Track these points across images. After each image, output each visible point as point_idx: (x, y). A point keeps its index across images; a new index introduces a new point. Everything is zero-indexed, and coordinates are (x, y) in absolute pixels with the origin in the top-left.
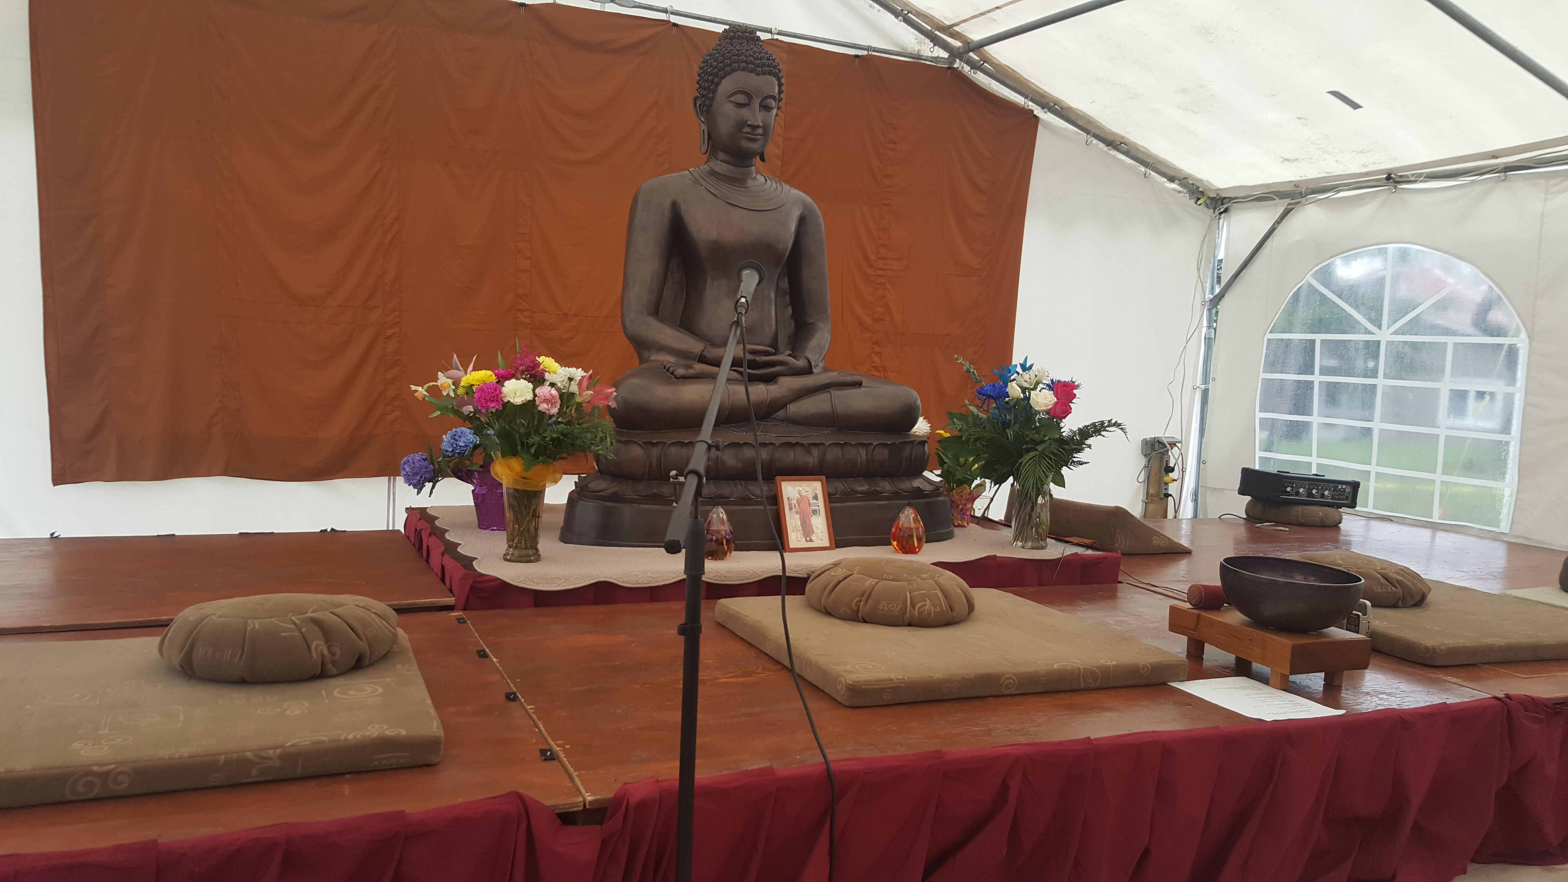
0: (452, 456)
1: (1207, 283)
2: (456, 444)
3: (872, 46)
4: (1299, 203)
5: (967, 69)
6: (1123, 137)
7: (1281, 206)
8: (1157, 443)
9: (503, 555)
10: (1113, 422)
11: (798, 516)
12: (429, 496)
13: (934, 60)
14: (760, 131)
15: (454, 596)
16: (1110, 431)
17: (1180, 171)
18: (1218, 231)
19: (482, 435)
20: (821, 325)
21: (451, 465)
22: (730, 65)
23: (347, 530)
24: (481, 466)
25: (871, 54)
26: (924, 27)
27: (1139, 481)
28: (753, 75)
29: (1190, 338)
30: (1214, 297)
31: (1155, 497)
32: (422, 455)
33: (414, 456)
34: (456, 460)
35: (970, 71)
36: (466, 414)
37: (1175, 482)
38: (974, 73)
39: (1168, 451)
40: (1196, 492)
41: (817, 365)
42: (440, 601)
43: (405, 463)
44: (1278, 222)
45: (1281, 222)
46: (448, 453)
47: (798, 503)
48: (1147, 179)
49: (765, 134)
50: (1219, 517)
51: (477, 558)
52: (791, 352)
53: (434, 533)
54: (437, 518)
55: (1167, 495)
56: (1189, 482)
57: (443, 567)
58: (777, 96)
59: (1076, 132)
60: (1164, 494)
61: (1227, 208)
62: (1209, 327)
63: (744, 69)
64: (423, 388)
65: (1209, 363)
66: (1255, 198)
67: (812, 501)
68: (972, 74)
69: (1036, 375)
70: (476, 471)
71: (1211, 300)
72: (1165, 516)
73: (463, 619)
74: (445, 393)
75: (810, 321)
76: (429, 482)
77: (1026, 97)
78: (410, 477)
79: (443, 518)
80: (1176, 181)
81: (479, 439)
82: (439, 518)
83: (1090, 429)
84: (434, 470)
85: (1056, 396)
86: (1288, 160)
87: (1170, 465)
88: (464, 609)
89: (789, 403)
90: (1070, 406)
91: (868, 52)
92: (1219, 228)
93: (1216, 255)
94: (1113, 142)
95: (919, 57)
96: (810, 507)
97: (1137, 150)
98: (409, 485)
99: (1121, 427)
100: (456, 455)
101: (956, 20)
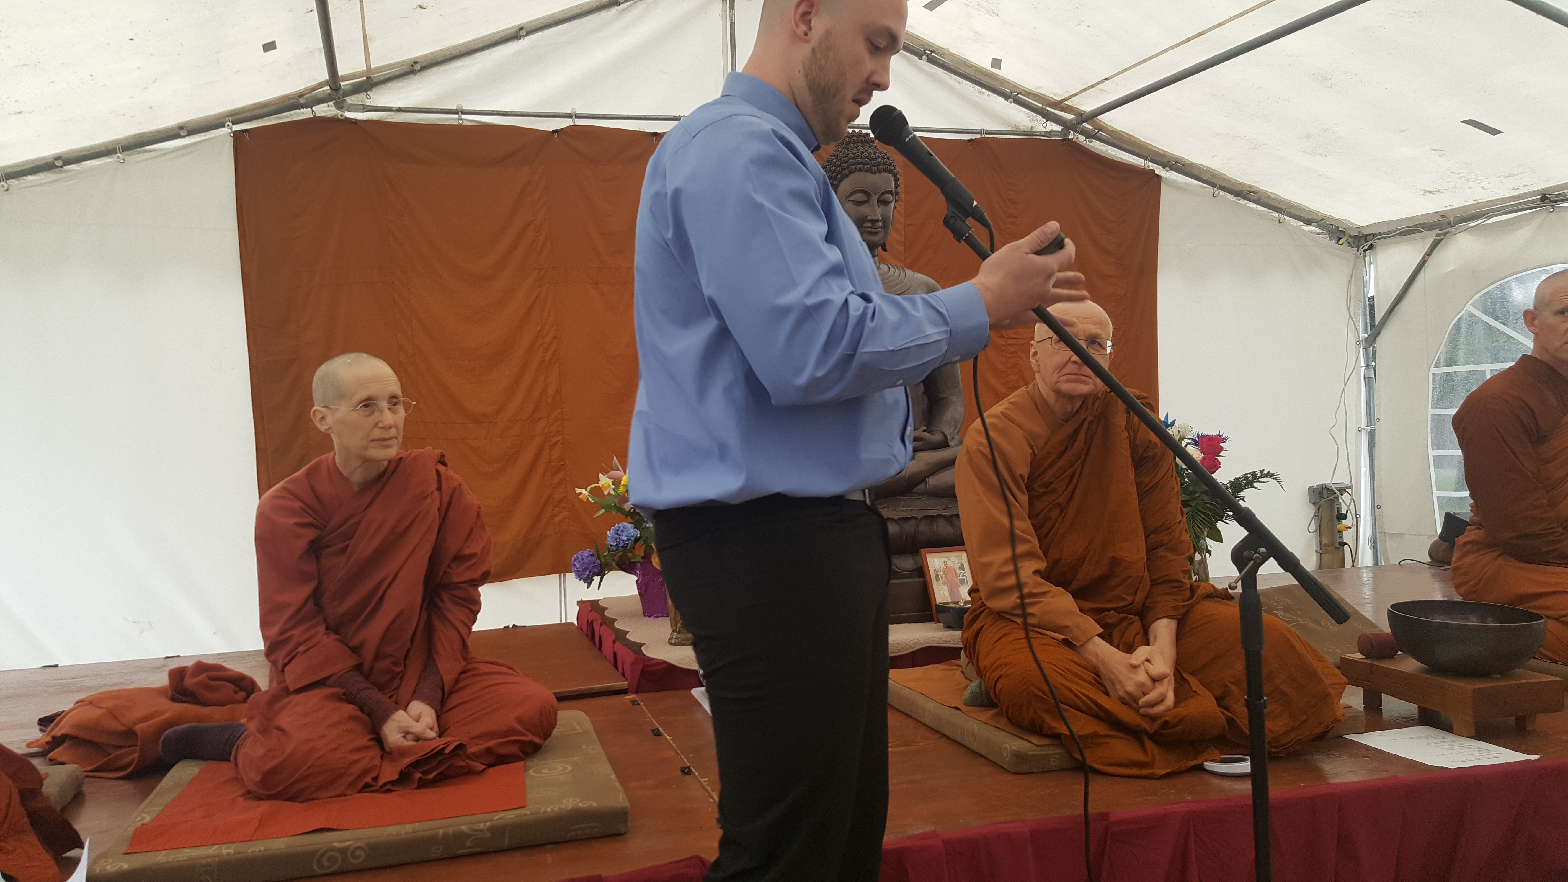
0: (616, 550)
1: (1359, 322)
2: (620, 539)
3: (985, 129)
4: (1448, 232)
5: (1082, 139)
6: (1251, 187)
7: (1429, 238)
8: (1326, 489)
9: (668, 640)
10: (1265, 472)
11: (946, 587)
12: (597, 588)
13: (1048, 135)
14: (880, 224)
15: (627, 680)
16: (1264, 482)
17: (1315, 213)
18: (1365, 269)
19: (642, 528)
20: (954, 399)
21: (616, 558)
22: (848, 168)
23: (527, 625)
24: (643, 558)
25: (985, 137)
26: (1035, 105)
27: (1310, 531)
28: (869, 174)
29: (1348, 380)
30: (1368, 336)
31: (1329, 546)
32: (590, 551)
33: (583, 552)
34: (621, 553)
35: (1085, 140)
36: (627, 510)
37: (1349, 529)
38: (1089, 142)
39: (1338, 498)
40: (1374, 539)
41: (953, 438)
42: (615, 685)
43: (575, 560)
44: (1429, 254)
45: (1432, 253)
46: (612, 548)
47: (944, 574)
48: (1282, 224)
49: (885, 227)
50: (1399, 563)
51: (645, 644)
52: (925, 428)
53: (605, 623)
54: (606, 609)
55: (1343, 544)
56: (1365, 529)
57: (615, 654)
58: (893, 190)
59: (1202, 186)
60: (1339, 542)
61: (1371, 245)
62: (1367, 366)
63: (860, 170)
64: (586, 490)
65: (1372, 404)
66: (1400, 232)
67: (959, 572)
68: (1088, 143)
69: (1178, 431)
70: (638, 562)
71: (1366, 339)
72: (1343, 566)
73: (636, 701)
74: (606, 493)
75: (942, 396)
76: (597, 576)
77: (1145, 158)
78: (580, 573)
79: (611, 609)
80: (1313, 224)
81: (639, 533)
82: (608, 608)
83: (1242, 481)
84: (601, 564)
85: (1202, 452)
86: (1430, 192)
87: (1343, 513)
88: (637, 692)
89: (928, 477)
90: (1218, 460)
91: (981, 135)
92: (1365, 265)
93: (1366, 293)
94: (1242, 192)
95: (1032, 133)
96: (957, 577)
97: (1269, 197)
98: (580, 580)
99: (1274, 477)
100: (620, 548)
101: (1066, 95)
